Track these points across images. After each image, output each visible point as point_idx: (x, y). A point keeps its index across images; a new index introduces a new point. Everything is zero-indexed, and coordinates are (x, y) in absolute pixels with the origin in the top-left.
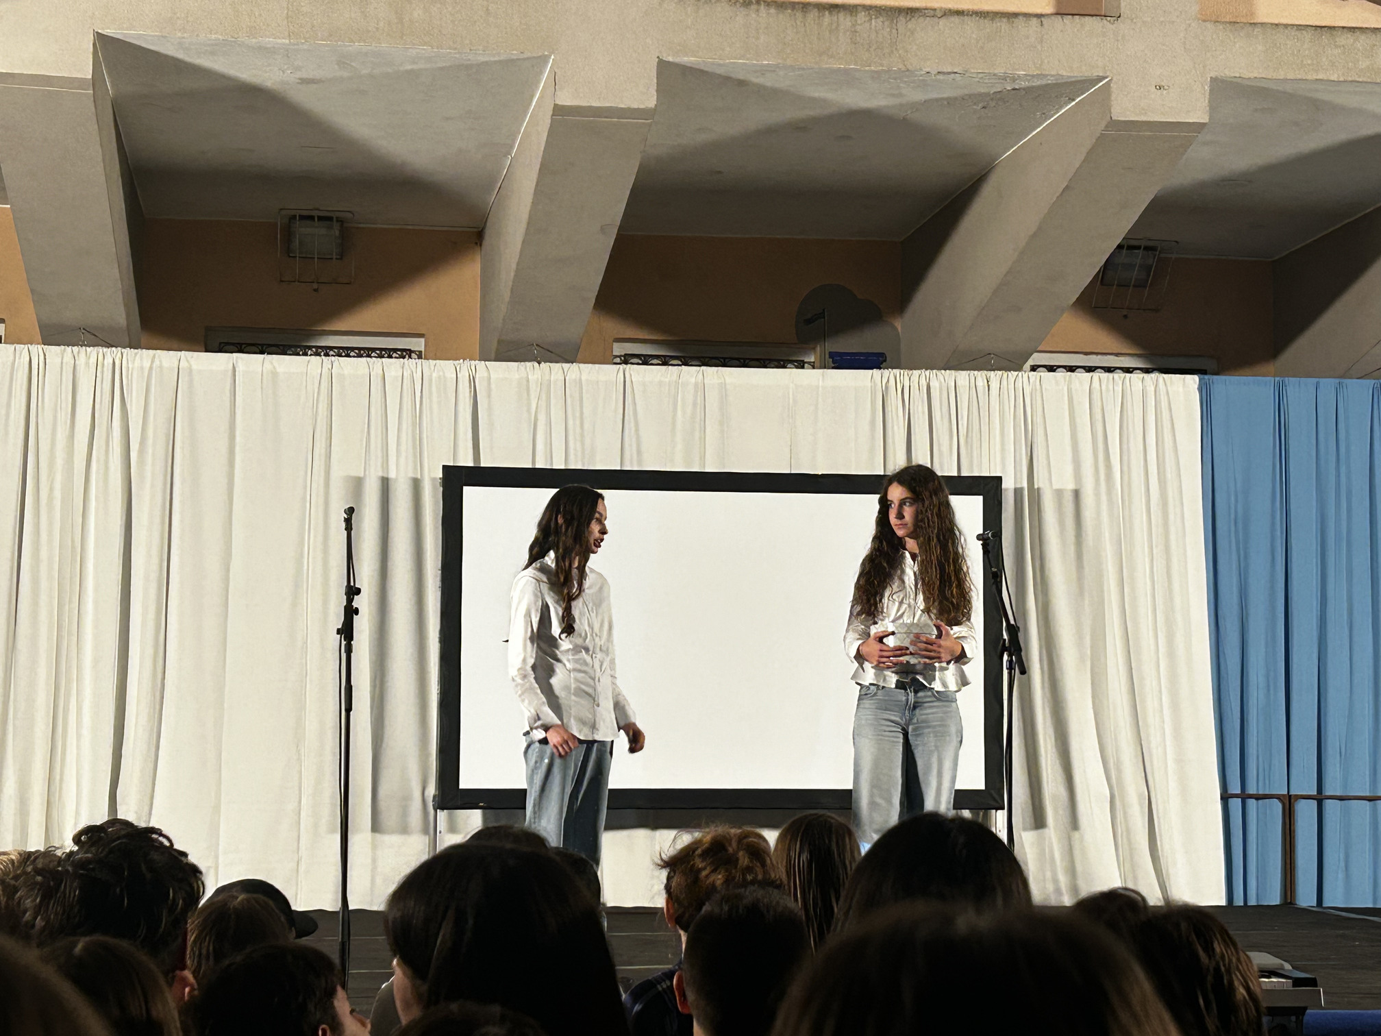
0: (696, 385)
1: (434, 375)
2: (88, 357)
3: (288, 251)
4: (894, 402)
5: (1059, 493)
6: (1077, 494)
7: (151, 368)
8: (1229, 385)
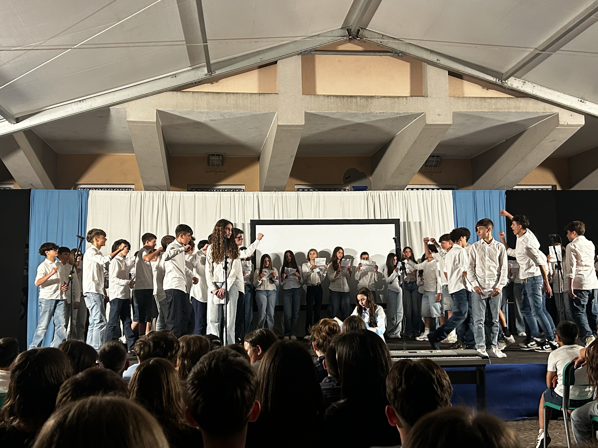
0: (317, 196)
1: (248, 196)
2: (156, 194)
3: (209, 164)
4: (370, 199)
5: (415, 223)
6: (420, 222)
7: (173, 197)
8: (461, 193)
